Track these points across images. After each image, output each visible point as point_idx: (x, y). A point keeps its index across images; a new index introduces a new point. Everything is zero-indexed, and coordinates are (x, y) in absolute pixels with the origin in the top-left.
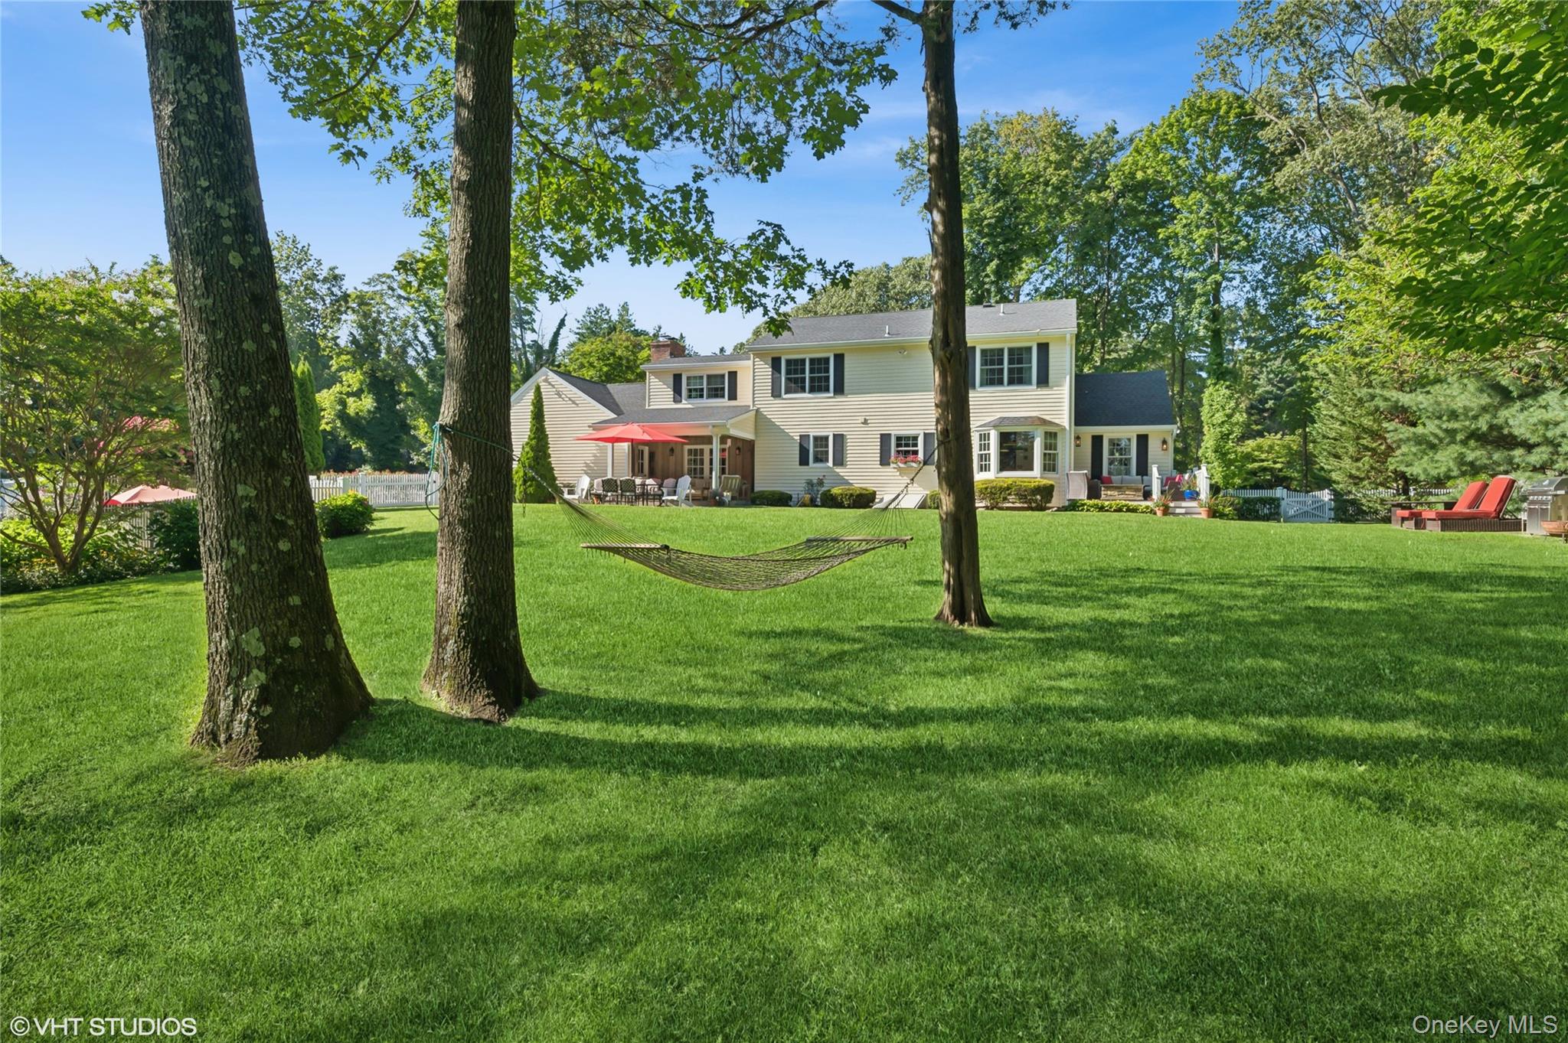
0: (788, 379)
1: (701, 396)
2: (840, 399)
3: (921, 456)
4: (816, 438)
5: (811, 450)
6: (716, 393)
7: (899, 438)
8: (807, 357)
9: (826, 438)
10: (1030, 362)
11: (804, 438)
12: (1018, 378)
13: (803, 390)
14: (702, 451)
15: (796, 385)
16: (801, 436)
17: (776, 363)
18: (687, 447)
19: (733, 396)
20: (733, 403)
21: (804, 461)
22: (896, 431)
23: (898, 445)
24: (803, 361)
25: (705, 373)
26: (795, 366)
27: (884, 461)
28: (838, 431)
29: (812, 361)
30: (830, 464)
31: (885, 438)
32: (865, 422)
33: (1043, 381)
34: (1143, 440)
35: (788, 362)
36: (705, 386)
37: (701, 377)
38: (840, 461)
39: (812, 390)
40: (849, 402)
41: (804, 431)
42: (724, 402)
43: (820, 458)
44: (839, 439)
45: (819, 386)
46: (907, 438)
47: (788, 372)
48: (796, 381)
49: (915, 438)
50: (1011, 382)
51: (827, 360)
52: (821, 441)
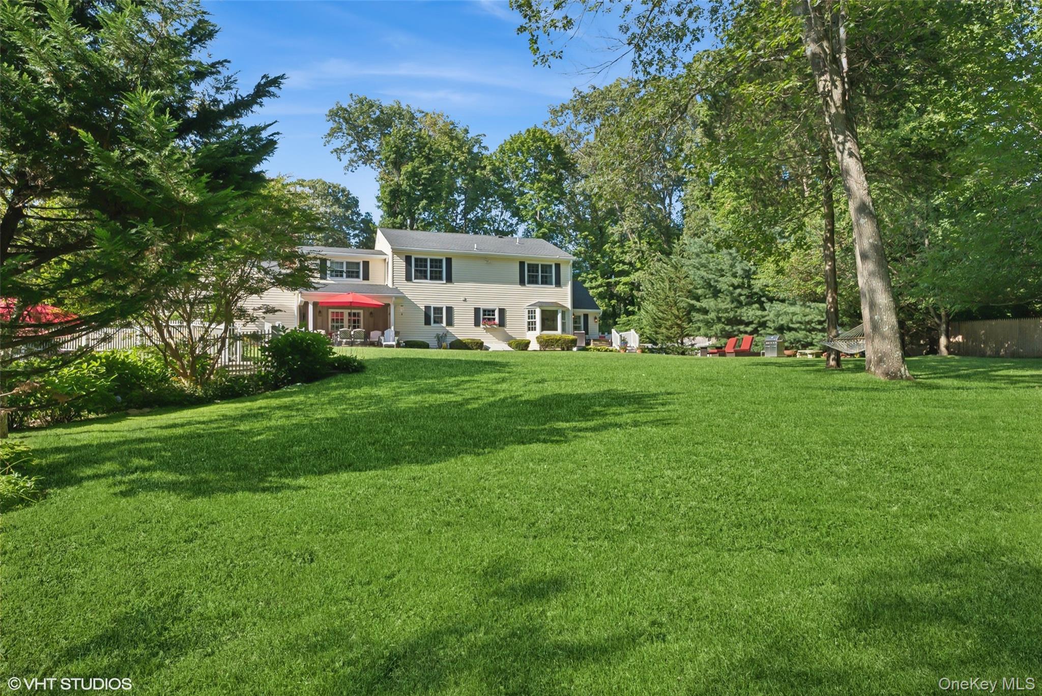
0: (416, 270)
1: (342, 276)
2: (449, 285)
3: (497, 321)
4: (435, 309)
5: (432, 316)
6: (353, 274)
7: (485, 311)
8: (429, 257)
9: (441, 309)
10: (551, 272)
11: (428, 308)
12: (546, 281)
13: (426, 278)
14: (342, 313)
15: (422, 275)
16: (426, 307)
17: (408, 259)
18: (330, 311)
19: (366, 277)
20: (366, 282)
21: (427, 322)
22: (483, 306)
23: (484, 315)
24: (426, 260)
25: (345, 261)
26: (421, 262)
27: (477, 324)
28: (449, 305)
29: (432, 260)
30: (444, 324)
31: (477, 310)
32: (465, 300)
33: (558, 284)
34: (586, 316)
35: (416, 260)
36: (345, 269)
37: (342, 263)
38: (450, 323)
39: (431, 279)
40: (456, 287)
41: (428, 303)
42: (360, 281)
43: (438, 321)
44: (450, 310)
45: (436, 276)
46: (489, 311)
47: (416, 266)
48: (421, 271)
49: (493, 311)
50: (542, 283)
51: (441, 261)
52: (438, 310)
